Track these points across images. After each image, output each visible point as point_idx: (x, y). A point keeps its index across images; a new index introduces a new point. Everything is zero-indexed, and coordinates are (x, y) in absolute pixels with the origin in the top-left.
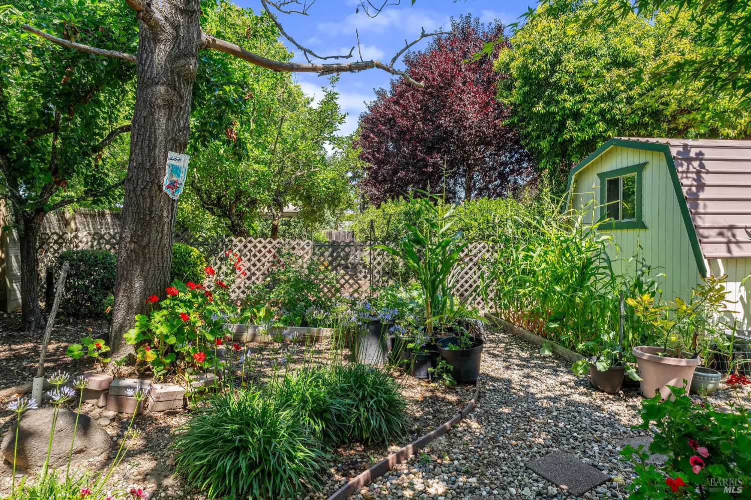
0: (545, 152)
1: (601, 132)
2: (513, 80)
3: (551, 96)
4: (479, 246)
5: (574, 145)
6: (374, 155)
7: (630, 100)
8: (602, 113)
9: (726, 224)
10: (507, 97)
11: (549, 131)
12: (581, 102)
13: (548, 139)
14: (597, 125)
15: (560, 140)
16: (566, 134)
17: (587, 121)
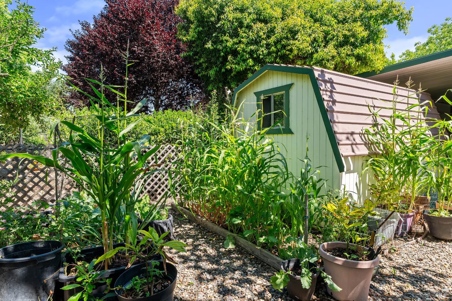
0: (212, 79)
1: (250, 66)
2: (190, 22)
3: (217, 37)
4: (166, 148)
5: (232, 75)
6: (79, 75)
7: (268, 46)
8: (251, 53)
9: (350, 131)
10: (185, 36)
11: (215, 63)
12: (237, 44)
13: (215, 69)
14: (248, 61)
15: (223, 70)
16: (228, 65)
17: (241, 57)
